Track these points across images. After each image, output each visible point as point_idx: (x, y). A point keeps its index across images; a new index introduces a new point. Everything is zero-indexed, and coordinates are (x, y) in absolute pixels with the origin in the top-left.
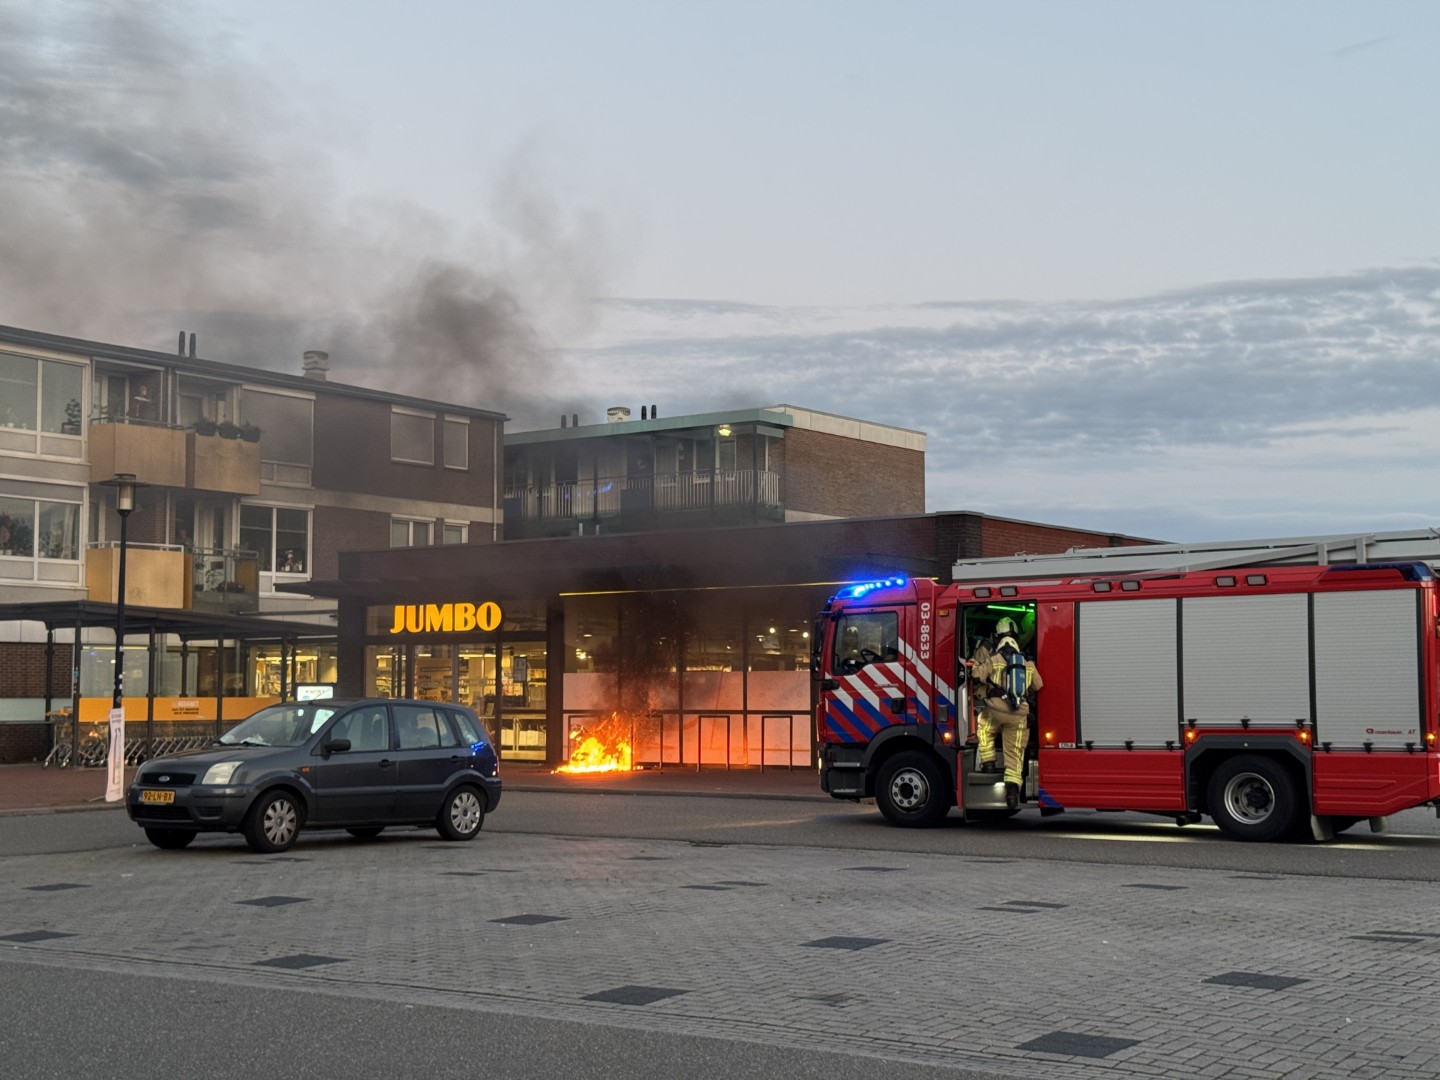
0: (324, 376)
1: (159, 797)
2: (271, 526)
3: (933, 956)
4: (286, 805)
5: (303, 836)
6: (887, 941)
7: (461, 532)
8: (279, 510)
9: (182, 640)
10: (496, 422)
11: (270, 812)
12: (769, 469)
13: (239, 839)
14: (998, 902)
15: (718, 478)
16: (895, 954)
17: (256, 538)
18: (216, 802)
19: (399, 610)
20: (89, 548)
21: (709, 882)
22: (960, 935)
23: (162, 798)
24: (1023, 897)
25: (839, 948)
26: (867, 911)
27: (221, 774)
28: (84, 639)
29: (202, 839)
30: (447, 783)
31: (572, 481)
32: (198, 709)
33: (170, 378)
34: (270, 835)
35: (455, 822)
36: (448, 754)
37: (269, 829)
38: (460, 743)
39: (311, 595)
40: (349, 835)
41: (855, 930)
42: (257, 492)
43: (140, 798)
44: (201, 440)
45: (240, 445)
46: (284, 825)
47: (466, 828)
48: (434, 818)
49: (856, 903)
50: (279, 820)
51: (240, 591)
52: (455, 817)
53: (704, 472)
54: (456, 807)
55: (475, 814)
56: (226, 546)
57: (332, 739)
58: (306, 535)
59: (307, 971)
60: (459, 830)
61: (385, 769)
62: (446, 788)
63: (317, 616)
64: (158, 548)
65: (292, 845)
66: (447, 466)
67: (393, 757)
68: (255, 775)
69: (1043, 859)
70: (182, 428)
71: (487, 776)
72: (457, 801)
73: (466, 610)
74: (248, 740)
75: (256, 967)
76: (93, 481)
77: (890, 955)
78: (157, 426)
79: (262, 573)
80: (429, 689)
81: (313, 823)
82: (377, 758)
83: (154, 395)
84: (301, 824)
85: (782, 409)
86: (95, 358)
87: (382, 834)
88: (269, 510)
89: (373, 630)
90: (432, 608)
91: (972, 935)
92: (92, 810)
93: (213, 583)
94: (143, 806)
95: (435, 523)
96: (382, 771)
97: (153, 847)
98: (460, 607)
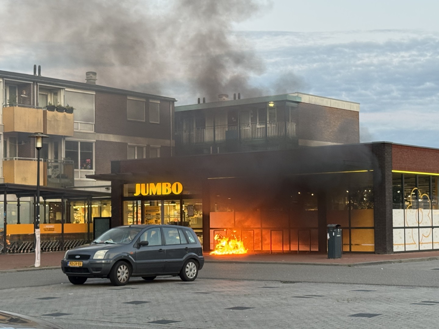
0: (95, 83)
1: (76, 264)
2: (78, 150)
3: (400, 319)
4: (125, 267)
5: (132, 279)
6: (380, 315)
7: (157, 150)
8: (81, 143)
9: (43, 199)
10: (171, 102)
11: (119, 270)
12: (291, 121)
13: (108, 281)
14: (418, 302)
15: (268, 125)
16: (385, 319)
17: (71, 155)
18: (98, 266)
19: (138, 186)
20: (4, 160)
21: (301, 295)
22: (407, 312)
23: (77, 265)
24: (427, 300)
25: (363, 317)
26: (368, 305)
27: (100, 255)
28: (8, 199)
29: (89, 280)
30: (184, 258)
31: (204, 127)
32: (54, 229)
33: (35, 86)
34: (119, 279)
35: (187, 274)
36: (184, 247)
37: (119, 276)
38: (188, 242)
39: (95, 179)
40: (142, 279)
41: (367, 311)
42: (72, 135)
43: (68, 265)
44: (49, 113)
45: (65, 115)
46: (124, 275)
47: (191, 276)
48: (179, 272)
49: (362, 302)
50: (123, 273)
51: (66, 178)
52: (187, 272)
53: (262, 123)
54: (187, 268)
55: (194, 270)
56: (59, 159)
57: (141, 241)
58: (92, 153)
59: (169, 325)
60: (189, 277)
61: (161, 253)
62: (184, 260)
63: (100, 188)
64: (32, 160)
65: (128, 283)
66: (150, 122)
67: (164, 248)
68: (113, 255)
69: (428, 287)
70: (41, 108)
71: (199, 255)
72: (188, 266)
73: (167, 185)
74: (107, 241)
75: (150, 324)
76: (5, 131)
77: (383, 319)
78: (30, 107)
79: (75, 170)
80: (150, 219)
81: (135, 274)
82: (158, 249)
83: (29, 94)
84: (130, 274)
85: (296, 94)
86: (5, 79)
87: (155, 279)
88: (77, 142)
89: (126, 194)
90: (152, 185)
91: (412, 312)
92: (30, 270)
93: (55, 174)
94: (69, 268)
95: (146, 147)
96: (159, 253)
97: (71, 284)
98: (164, 184)
